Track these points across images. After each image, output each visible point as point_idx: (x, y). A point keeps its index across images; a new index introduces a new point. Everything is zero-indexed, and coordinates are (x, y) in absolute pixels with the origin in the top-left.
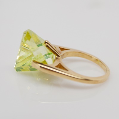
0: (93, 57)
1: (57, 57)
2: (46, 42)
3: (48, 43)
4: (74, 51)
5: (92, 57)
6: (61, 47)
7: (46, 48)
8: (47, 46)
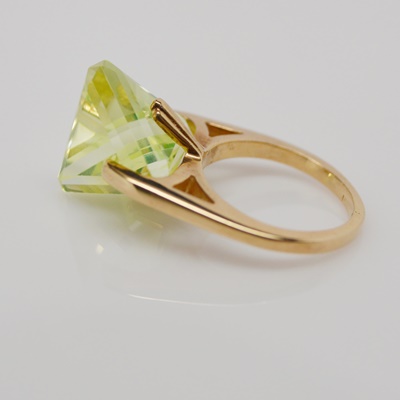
0: (309, 158)
1: (188, 155)
2: (156, 106)
3: (162, 110)
4: (254, 139)
5: (306, 159)
6: (212, 124)
7: (155, 124)
8: (159, 119)
